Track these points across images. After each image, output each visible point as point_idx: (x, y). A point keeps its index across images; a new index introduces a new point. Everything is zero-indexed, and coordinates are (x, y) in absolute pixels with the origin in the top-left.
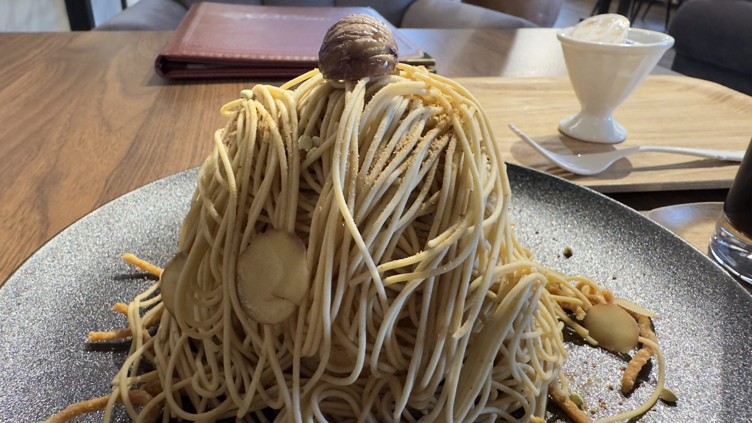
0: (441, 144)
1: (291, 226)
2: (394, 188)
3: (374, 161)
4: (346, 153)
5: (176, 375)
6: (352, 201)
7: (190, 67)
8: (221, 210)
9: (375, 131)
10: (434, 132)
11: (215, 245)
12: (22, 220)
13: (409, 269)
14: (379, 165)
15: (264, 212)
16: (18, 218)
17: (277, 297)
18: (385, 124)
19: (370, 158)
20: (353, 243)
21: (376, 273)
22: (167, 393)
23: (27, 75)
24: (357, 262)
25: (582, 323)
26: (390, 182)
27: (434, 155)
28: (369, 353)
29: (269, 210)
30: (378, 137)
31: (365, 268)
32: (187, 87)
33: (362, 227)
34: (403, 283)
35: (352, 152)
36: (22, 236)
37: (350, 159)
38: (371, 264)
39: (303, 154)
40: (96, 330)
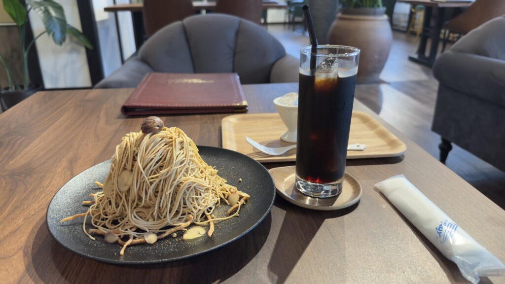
0: (168, 149)
1: (130, 169)
2: (152, 159)
3: (149, 153)
4: (142, 151)
5: (104, 209)
6: (142, 162)
7: (137, 110)
8: (115, 166)
9: (149, 146)
10: (167, 146)
11: (113, 173)
12: (64, 174)
13: (157, 177)
14: (150, 153)
15: (125, 165)
16: (63, 173)
17: (126, 185)
18: (153, 144)
19: (147, 152)
20: (142, 173)
21: (147, 179)
22: (101, 213)
23: (66, 115)
24: (142, 177)
25: (227, 199)
26: (151, 158)
27: (165, 151)
28: (146, 198)
29: (126, 164)
30: (150, 148)
31: (144, 178)
32: (134, 119)
33: (144, 169)
34: (154, 181)
35: (143, 151)
36: (64, 179)
37: (142, 153)
38: (145, 176)
39: (134, 151)
40: (85, 200)
